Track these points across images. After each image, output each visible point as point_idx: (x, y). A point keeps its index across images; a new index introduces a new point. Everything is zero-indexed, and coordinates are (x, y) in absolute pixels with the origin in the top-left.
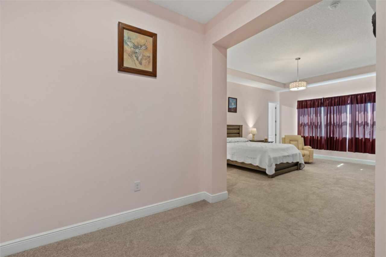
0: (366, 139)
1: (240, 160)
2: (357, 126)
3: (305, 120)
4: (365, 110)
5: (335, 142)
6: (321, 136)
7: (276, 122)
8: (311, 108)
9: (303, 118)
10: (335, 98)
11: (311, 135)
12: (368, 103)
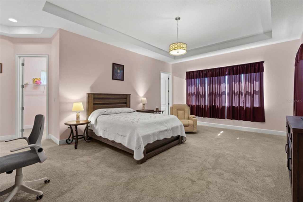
0: (240, 107)
1: (111, 138)
2: (234, 95)
3: (193, 89)
4: (240, 81)
5: (216, 110)
6: (205, 104)
7: (169, 91)
8: (197, 78)
9: (191, 88)
10: (216, 69)
11: (197, 104)
12: (242, 74)
